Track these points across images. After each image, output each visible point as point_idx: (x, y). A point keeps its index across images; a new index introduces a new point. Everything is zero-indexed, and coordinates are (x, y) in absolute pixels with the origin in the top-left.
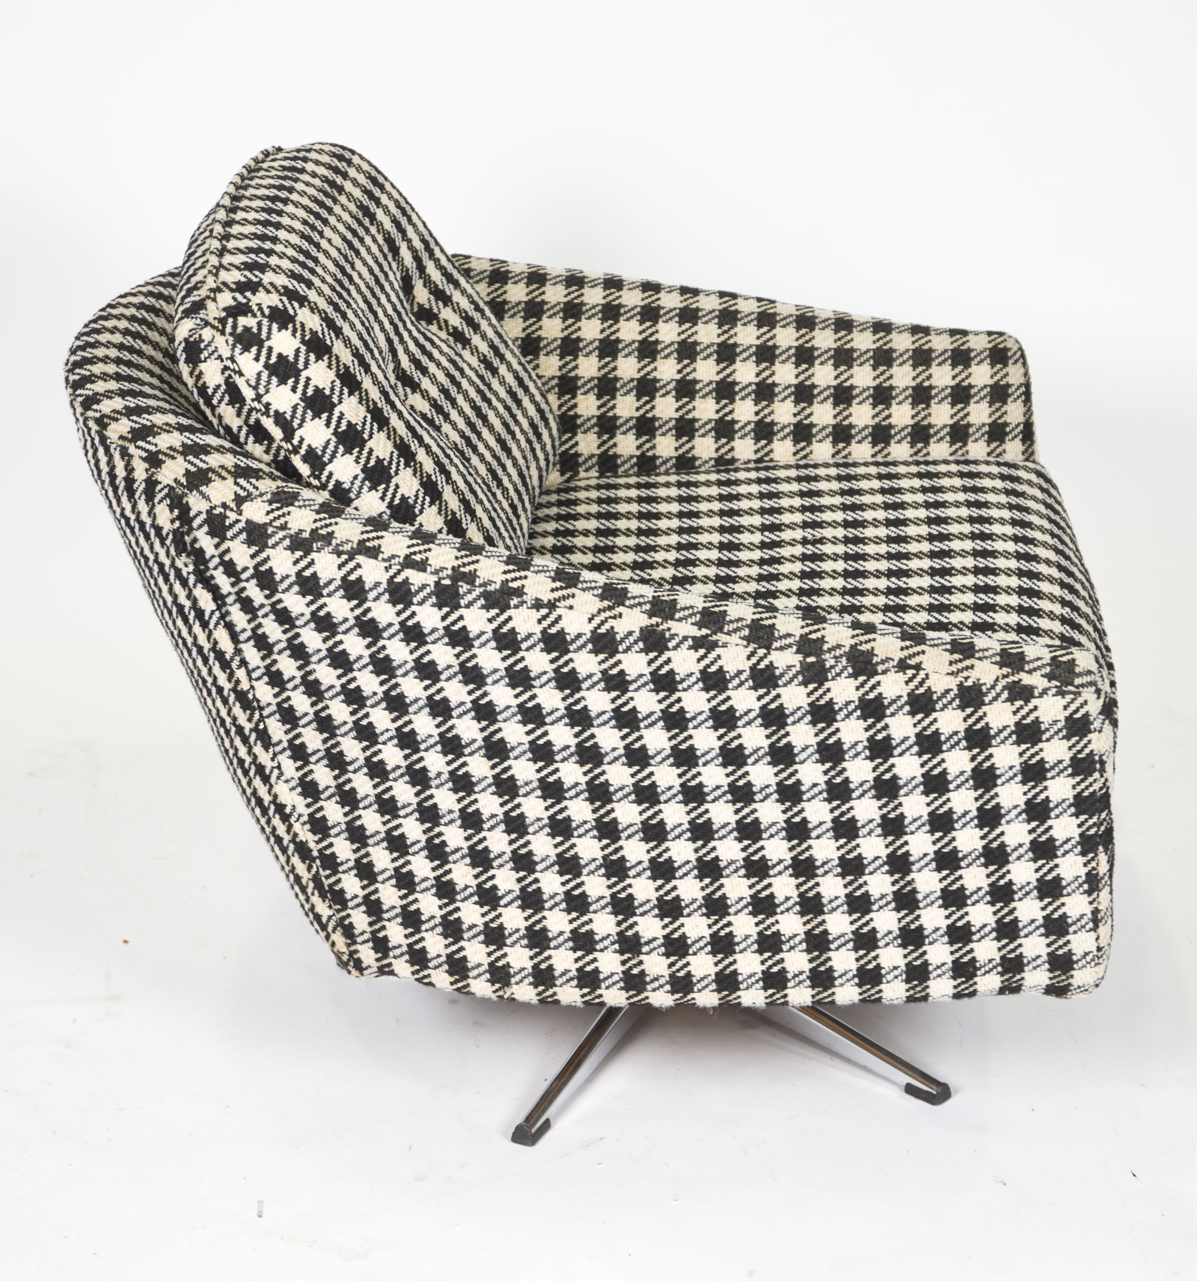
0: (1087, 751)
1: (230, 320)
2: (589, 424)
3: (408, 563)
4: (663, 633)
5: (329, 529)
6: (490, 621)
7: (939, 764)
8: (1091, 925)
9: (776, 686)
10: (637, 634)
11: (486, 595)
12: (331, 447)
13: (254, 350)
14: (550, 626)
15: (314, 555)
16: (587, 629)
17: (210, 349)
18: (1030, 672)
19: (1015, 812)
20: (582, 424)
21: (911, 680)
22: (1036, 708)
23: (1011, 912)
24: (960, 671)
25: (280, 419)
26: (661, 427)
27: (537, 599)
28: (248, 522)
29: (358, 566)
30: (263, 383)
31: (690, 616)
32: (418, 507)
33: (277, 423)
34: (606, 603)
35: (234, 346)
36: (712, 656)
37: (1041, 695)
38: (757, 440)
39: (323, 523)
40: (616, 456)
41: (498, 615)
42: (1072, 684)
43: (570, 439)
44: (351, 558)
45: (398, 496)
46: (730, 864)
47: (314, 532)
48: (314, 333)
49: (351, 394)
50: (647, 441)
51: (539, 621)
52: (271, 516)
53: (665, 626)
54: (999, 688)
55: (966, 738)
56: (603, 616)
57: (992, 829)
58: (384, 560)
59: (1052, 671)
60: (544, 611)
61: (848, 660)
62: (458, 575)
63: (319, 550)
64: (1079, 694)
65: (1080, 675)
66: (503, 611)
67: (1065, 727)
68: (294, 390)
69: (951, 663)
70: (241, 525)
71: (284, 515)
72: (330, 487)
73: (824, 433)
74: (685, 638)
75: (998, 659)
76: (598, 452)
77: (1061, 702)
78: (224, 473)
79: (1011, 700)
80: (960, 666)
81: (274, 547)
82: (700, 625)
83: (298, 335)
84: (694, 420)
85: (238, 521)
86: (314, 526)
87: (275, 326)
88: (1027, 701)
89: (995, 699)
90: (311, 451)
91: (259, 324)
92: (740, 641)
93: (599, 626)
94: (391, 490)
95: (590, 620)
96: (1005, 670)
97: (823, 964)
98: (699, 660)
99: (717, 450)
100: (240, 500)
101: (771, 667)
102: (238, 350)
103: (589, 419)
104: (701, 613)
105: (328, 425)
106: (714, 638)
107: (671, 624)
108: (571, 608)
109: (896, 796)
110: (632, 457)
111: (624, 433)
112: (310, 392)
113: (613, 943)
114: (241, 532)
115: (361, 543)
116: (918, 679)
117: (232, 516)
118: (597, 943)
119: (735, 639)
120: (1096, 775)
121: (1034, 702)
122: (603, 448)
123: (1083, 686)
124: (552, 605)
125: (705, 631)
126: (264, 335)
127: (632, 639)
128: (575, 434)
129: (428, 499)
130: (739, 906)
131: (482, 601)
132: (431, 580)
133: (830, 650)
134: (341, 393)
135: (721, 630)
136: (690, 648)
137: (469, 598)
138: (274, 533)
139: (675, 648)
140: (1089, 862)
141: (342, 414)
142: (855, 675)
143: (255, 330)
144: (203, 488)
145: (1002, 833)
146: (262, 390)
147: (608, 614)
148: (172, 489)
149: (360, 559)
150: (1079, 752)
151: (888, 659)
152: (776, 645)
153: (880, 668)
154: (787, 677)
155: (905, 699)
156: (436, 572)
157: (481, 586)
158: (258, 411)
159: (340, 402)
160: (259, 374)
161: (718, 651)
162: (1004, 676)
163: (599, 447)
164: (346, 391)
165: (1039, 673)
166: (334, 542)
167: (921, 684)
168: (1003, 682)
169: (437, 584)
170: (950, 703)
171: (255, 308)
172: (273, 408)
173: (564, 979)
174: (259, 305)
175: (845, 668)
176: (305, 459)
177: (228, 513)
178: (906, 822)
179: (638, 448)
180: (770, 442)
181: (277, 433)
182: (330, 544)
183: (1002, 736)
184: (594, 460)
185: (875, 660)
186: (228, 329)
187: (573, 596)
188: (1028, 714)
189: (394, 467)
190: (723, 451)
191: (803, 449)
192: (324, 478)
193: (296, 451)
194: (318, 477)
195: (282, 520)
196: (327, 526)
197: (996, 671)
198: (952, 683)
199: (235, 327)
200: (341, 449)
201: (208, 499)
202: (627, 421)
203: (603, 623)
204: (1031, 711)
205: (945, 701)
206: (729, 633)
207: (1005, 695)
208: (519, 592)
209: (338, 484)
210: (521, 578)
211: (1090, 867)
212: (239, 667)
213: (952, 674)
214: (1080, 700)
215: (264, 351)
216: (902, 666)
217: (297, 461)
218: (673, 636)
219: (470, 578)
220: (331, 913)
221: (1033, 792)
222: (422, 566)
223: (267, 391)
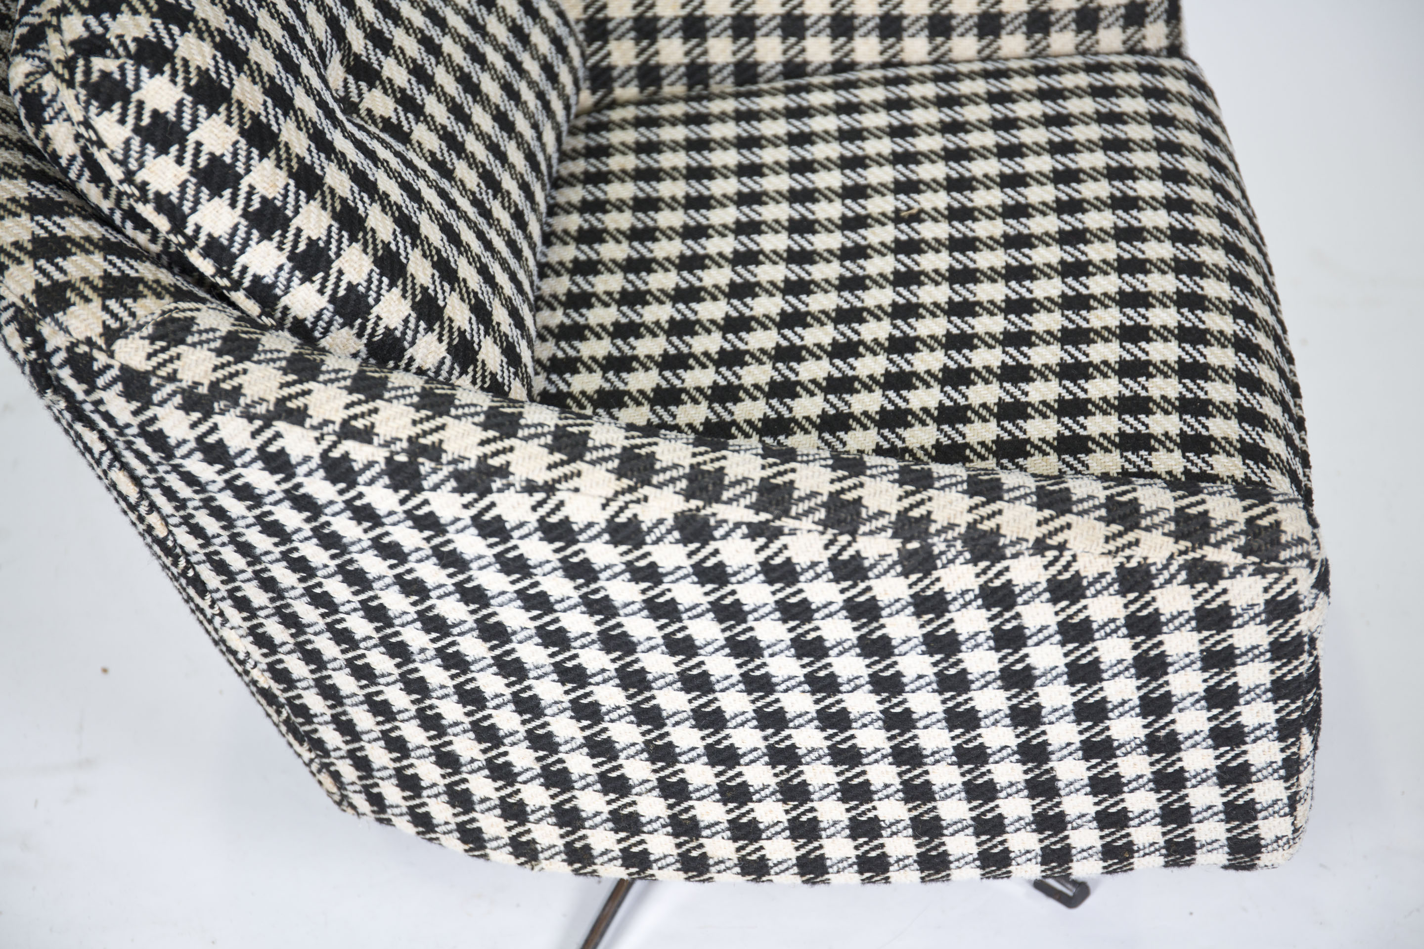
0: (1293, 633)
1: (81, 62)
2: (623, 29)
3: (347, 431)
4: (706, 519)
5: (235, 382)
6: (466, 506)
7: (1089, 653)
8: (1287, 810)
9: (865, 578)
10: (670, 522)
11: (457, 475)
12: (241, 232)
13: (117, 107)
14: (549, 514)
15: (216, 418)
16: (601, 518)
17: (57, 106)
18: (1217, 545)
19: (1191, 700)
20: (615, 29)
21: (1051, 563)
22: (1225, 591)
23: (1181, 799)
24: (1118, 550)
25: (162, 203)
26: (713, 26)
27: (528, 481)
28: (124, 368)
29: (278, 435)
30: (134, 154)
31: (743, 494)
32: (373, 294)
33: (159, 209)
34: (625, 483)
35: (88, 103)
36: (775, 546)
37: (1232, 576)
38: (834, 37)
39: (225, 372)
40: (659, 66)
41: (476, 501)
42: (1276, 559)
43: (601, 48)
44: (267, 425)
45: (343, 285)
46: (810, 752)
47: (214, 385)
48: (203, 74)
49: (263, 156)
50: (698, 45)
51: (534, 509)
52: (154, 361)
53: (708, 511)
54: (1173, 568)
55: (1126, 625)
56: (621, 500)
57: (1160, 717)
58: (313, 428)
59: (1247, 543)
60: (540, 496)
61: (965, 543)
62: (416, 449)
63: (222, 412)
64: (1286, 571)
65: (1288, 545)
66: (482, 496)
67: (1264, 611)
68: (180, 161)
69: (1107, 540)
70: (115, 372)
71: (171, 360)
72: (246, 283)
73: (917, 26)
74: (737, 525)
75: (1172, 526)
76: (636, 62)
77: (1260, 582)
78: (88, 292)
79: (1191, 582)
80: (1120, 542)
81: (161, 404)
82: (757, 507)
83: (180, 79)
84: (755, 17)
85: (108, 367)
86: (213, 377)
87: (144, 71)
88: (1213, 583)
89: (1169, 581)
90: (212, 241)
91: (122, 68)
92: (814, 527)
93: (617, 514)
94: (332, 279)
95: (604, 506)
96: (1183, 544)
97: (935, 848)
98: (757, 551)
99: (785, 52)
100: (111, 335)
101: (857, 557)
102: (93, 110)
103: (623, 22)
104: (759, 489)
105: (233, 204)
106: (778, 523)
107: (716, 508)
108: (577, 490)
109: (1030, 687)
110: (679, 66)
111: (668, 37)
112: (203, 162)
113: (664, 826)
114: (114, 381)
115: (281, 402)
116: (1063, 562)
117: (101, 359)
118: (644, 825)
119: (806, 523)
120: (1305, 657)
121: (1222, 584)
122: (643, 57)
123: (1291, 560)
124: (550, 488)
125: (764, 516)
126: (130, 85)
127: (663, 529)
128: (606, 42)
129: (386, 280)
130: (824, 793)
131: (453, 483)
132: (380, 455)
133: (938, 533)
134: (249, 158)
135: (786, 513)
136: (744, 537)
137: (434, 479)
138: (159, 387)
139: (724, 537)
140: (1288, 747)
141: (252, 188)
142: (975, 561)
143: (117, 76)
144: (59, 315)
145: (1173, 722)
146: (133, 165)
147: (628, 497)
148: (18, 310)
149: (280, 426)
150: (1283, 635)
151: (1020, 540)
152: (863, 529)
153: (1009, 552)
154: (880, 569)
155: (1044, 585)
156: (387, 444)
157: (449, 463)
158: (130, 196)
159: (248, 171)
160: (127, 143)
161: (783, 540)
162: (1181, 553)
163: (638, 55)
164: (255, 153)
165: (1230, 546)
166: (242, 401)
167: (1066, 568)
168: (1181, 560)
169: (389, 460)
170: (1106, 588)
171: (115, 42)
172: (152, 189)
173: (605, 858)
174: (120, 37)
175: (960, 553)
176: (206, 253)
177: (96, 353)
178: (1044, 712)
179: (687, 53)
180: (850, 39)
181: (162, 223)
182: (236, 404)
183: (1177, 623)
184: (632, 73)
185: (1002, 542)
186: (79, 77)
187: (579, 474)
188: (1213, 599)
189: (333, 247)
190: (792, 52)
191: (891, 46)
192: (235, 274)
193: (191, 242)
194: (227, 275)
195: (169, 368)
196: (232, 376)
197: (1169, 546)
198: (1110, 565)
199: (88, 72)
200: (255, 234)
201: (66, 331)
202: (671, 21)
203: (622, 509)
204: (1218, 595)
205: (1098, 586)
206: (798, 517)
207: (1183, 575)
208: (504, 471)
209: (257, 279)
210: (504, 451)
211: (1288, 752)
212: (150, 512)
213: (1110, 552)
214: (1287, 579)
215: (132, 109)
216: (1040, 547)
217: (194, 257)
218: (720, 523)
219: (435, 452)
220: (313, 755)
221: (1216, 679)
222: (366, 436)
223: (142, 166)
